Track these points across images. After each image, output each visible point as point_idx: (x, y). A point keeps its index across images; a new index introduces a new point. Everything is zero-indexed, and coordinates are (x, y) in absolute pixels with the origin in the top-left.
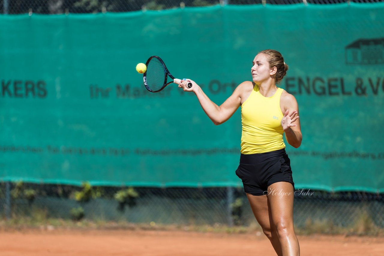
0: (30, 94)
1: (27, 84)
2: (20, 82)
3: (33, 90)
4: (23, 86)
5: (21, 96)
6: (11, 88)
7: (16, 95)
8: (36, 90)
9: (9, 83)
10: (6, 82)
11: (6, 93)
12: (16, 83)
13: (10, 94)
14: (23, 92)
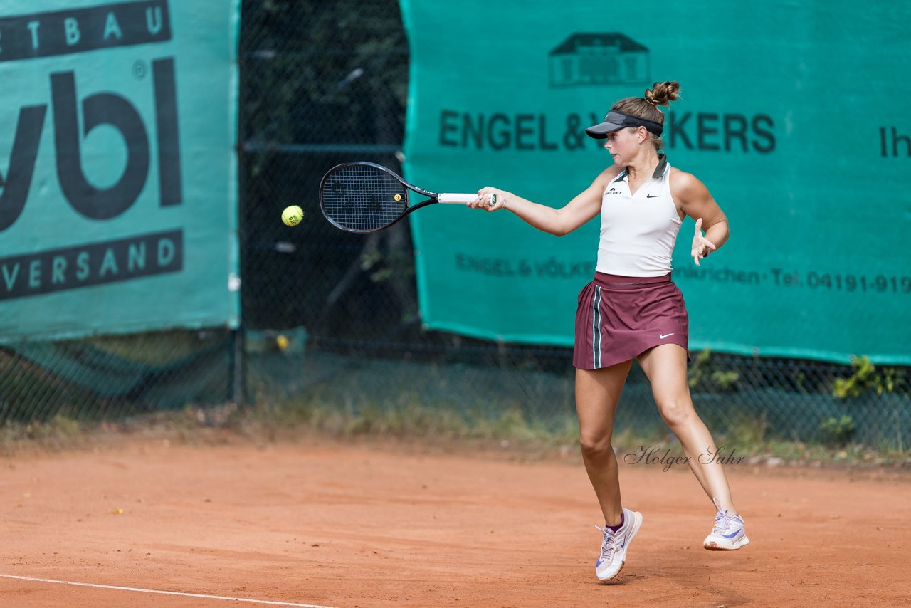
0: (736, 143)
1: (728, 118)
2: (713, 117)
3: (741, 135)
4: (719, 125)
5: (714, 148)
6: (691, 129)
7: (702, 146)
8: (751, 135)
9: (687, 117)
10: (678, 118)
11: (679, 141)
12: (702, 117)
13: (688, 144)
14: (719, 139)
